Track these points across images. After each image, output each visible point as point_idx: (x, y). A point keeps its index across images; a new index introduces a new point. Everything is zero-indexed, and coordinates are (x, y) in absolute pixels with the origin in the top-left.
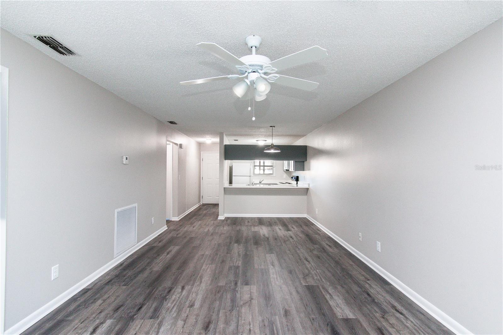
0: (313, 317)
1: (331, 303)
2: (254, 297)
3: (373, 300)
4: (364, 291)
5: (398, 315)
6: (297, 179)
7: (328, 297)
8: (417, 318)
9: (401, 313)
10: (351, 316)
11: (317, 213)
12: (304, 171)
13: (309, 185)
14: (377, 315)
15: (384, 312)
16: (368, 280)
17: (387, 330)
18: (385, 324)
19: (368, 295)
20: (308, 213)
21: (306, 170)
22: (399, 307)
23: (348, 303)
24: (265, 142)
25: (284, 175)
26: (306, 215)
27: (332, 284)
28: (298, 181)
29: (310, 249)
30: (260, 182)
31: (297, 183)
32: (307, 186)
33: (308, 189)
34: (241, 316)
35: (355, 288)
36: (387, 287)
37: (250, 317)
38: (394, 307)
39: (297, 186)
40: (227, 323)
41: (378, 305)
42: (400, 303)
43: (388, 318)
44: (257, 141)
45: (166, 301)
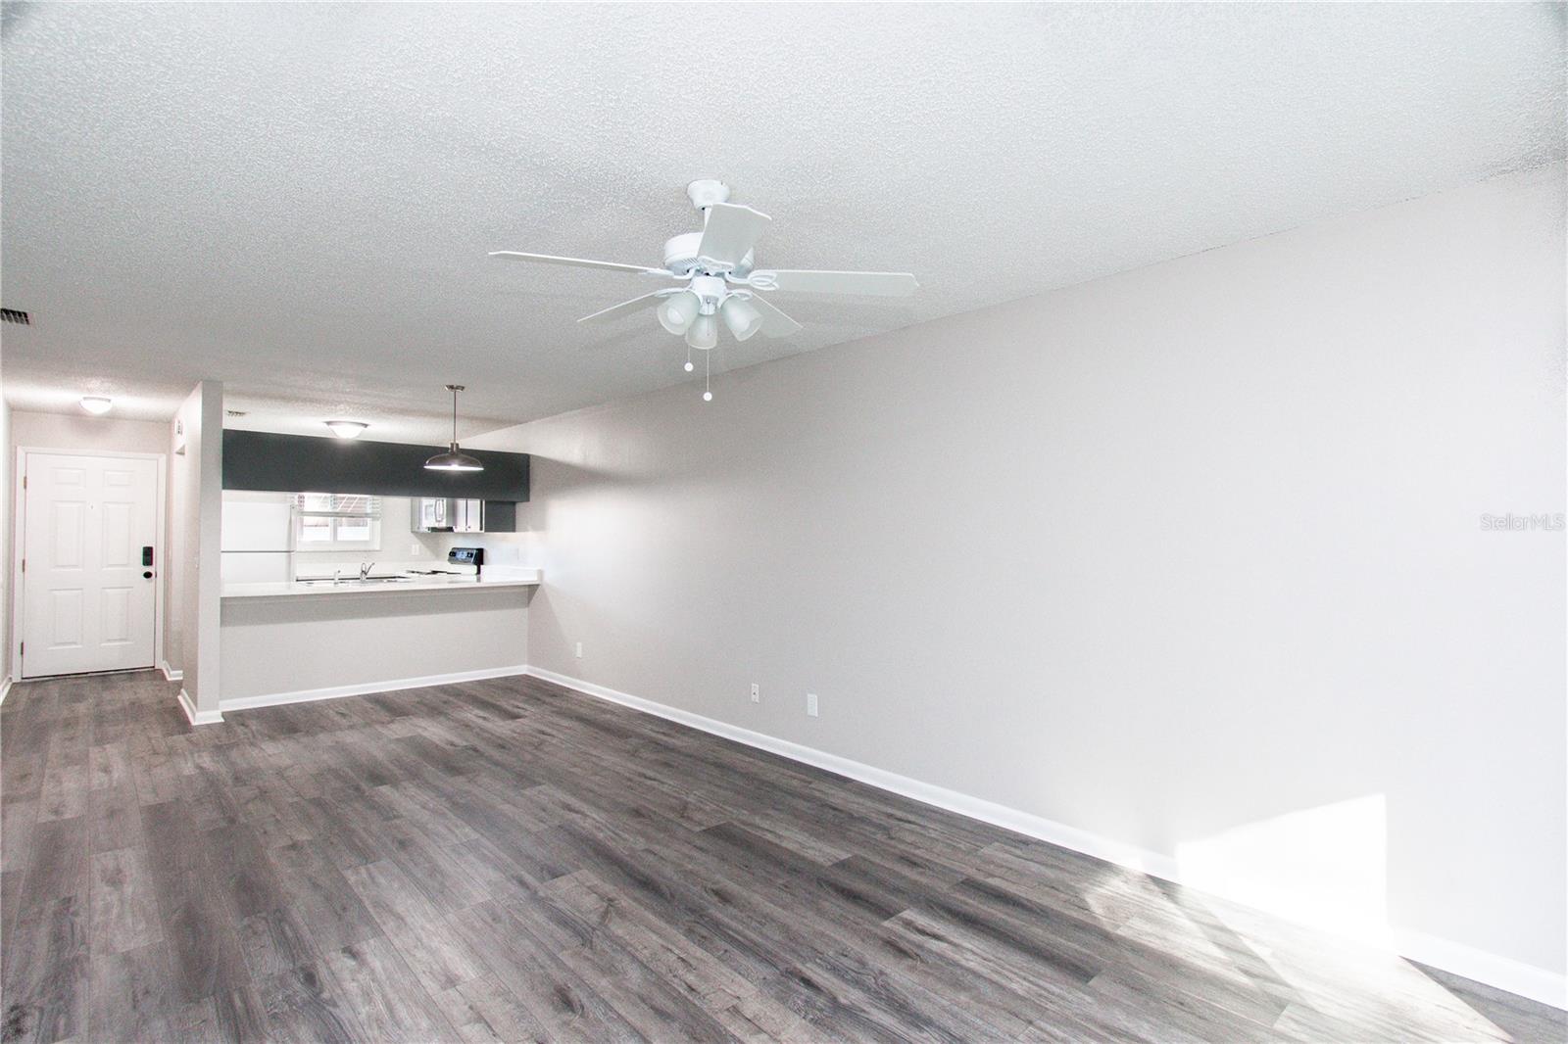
0: (781, 881)
1: (791, 846)
2: (613, 895)
3: (851, 816)
4: (822, 806)
5: (907, 825)
6: (478, 558)
7: (769, 837)
8: (935, 821)
9: (910, 822)
10: (844, 856)
11: (579, 654)
12: (514, 531)
13: (541, 573)
14: (879, 836)
15: (886, 829)
16: (810, 783)
17: (914, 855)
18: (902, 847)
19: (835, 809)
20: (534, 660)
21: (526, 530)
22: (899, 814)
23: (818, 836)
24: (363, 428)
25: (413, 546)
26: (526, 666)
27: (753, 811)
28: (482, 564)
29: (628, 752)
30: (364, 572)
31: (479, 572)
32: (536, 579)
33: (532, 589)
34: (628, 944)
35: (802, 805)
36: (849, 786)
37: (655, 937)
38: (890, 816)
39: (479, 580)
40: (608, 970)
41: (862, 820)
42: (892, 806)
43: (897, 835)
44: (329, 423)
45: (335, 1005)
